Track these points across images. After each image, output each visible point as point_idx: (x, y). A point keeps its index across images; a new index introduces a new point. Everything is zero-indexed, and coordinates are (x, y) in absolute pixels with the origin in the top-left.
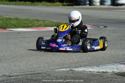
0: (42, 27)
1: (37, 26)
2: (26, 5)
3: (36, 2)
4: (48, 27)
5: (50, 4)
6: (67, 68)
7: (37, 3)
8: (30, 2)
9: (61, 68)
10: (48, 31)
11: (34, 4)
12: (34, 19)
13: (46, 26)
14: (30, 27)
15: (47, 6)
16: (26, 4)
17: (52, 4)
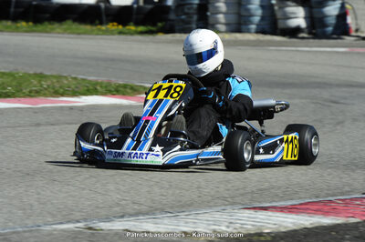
0: (45, 95)
1: (30, 92)
2: (17, 30)
3: (46, 23)
4: (62, 95)
5: (88, 27)
6: (78, 221)
7: (50, 26)
8: (31, 24)
9: (61, 223)
10: (62, 107)
11: (40, 27)
12: (31, 72)
13: (57, 93)
14: (9, 96)
15: (79, 34)
16: (17, 27)
17: (94, 28)
